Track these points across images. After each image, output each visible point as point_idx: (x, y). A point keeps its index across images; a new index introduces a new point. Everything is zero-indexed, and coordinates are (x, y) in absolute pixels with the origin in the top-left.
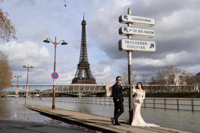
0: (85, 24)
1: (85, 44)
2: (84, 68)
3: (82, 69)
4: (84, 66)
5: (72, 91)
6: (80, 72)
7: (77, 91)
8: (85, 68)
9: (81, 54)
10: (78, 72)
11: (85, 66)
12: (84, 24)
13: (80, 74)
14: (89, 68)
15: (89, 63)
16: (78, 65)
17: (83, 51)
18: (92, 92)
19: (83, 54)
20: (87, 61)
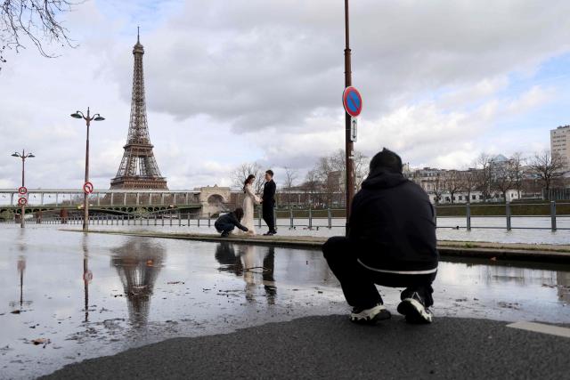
0: (142, 53)
1: (142, 100)
2: (138, 153)
3: (136, 156)
4: (141, 150)
5: (120, 206)
6: (130, 163)
7: (133, 206)
8: (142, 153)
9: (131, 122)
10: (125, 164)
11: (143, 150)
12: (138, 52)
13: (130, 167)
14: (152, 155)
15: (152, 142)
16: (126, 148)
17: (138, 116)
18: (170, 207)
19: (137, 123)
20: (146, 139)
